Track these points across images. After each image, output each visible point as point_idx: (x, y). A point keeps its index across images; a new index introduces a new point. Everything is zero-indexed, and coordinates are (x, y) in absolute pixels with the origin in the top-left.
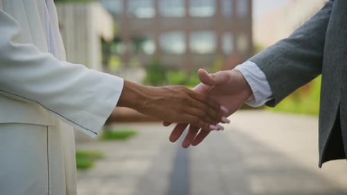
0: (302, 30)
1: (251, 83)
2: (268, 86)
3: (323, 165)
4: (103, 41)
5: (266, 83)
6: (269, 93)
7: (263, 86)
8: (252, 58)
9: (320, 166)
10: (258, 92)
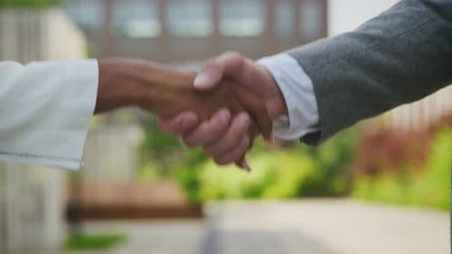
0: (379, 23)
1: (286, 93)
2: (314, 104)
5: (311, 98)
6: (313, 118)
7: (306, 102)
8: (293, 51)
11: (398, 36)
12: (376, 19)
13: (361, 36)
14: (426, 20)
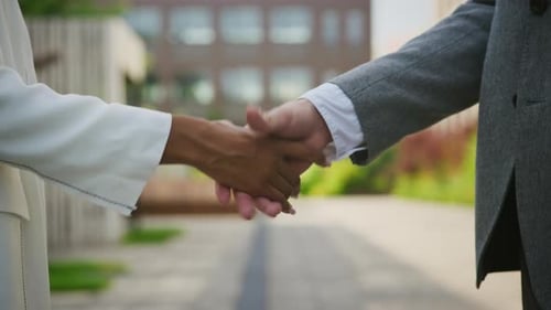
1: (327, 117)
3: (483, 283)
4: (128, 81)
6: (358, 137)
7: (348, 124)
9: (478, 285)
10: (339, 133)
11: (436, 52)
12: (417, 38)
13: (400, 56)
14: (462, 35)
